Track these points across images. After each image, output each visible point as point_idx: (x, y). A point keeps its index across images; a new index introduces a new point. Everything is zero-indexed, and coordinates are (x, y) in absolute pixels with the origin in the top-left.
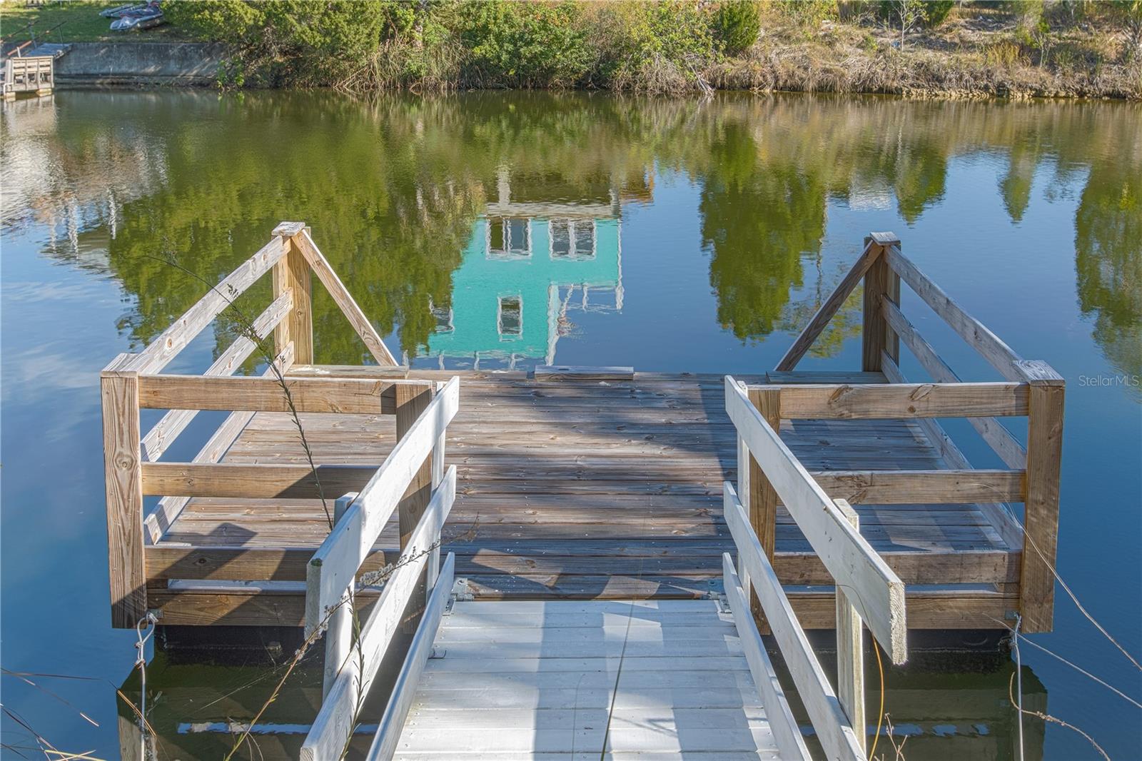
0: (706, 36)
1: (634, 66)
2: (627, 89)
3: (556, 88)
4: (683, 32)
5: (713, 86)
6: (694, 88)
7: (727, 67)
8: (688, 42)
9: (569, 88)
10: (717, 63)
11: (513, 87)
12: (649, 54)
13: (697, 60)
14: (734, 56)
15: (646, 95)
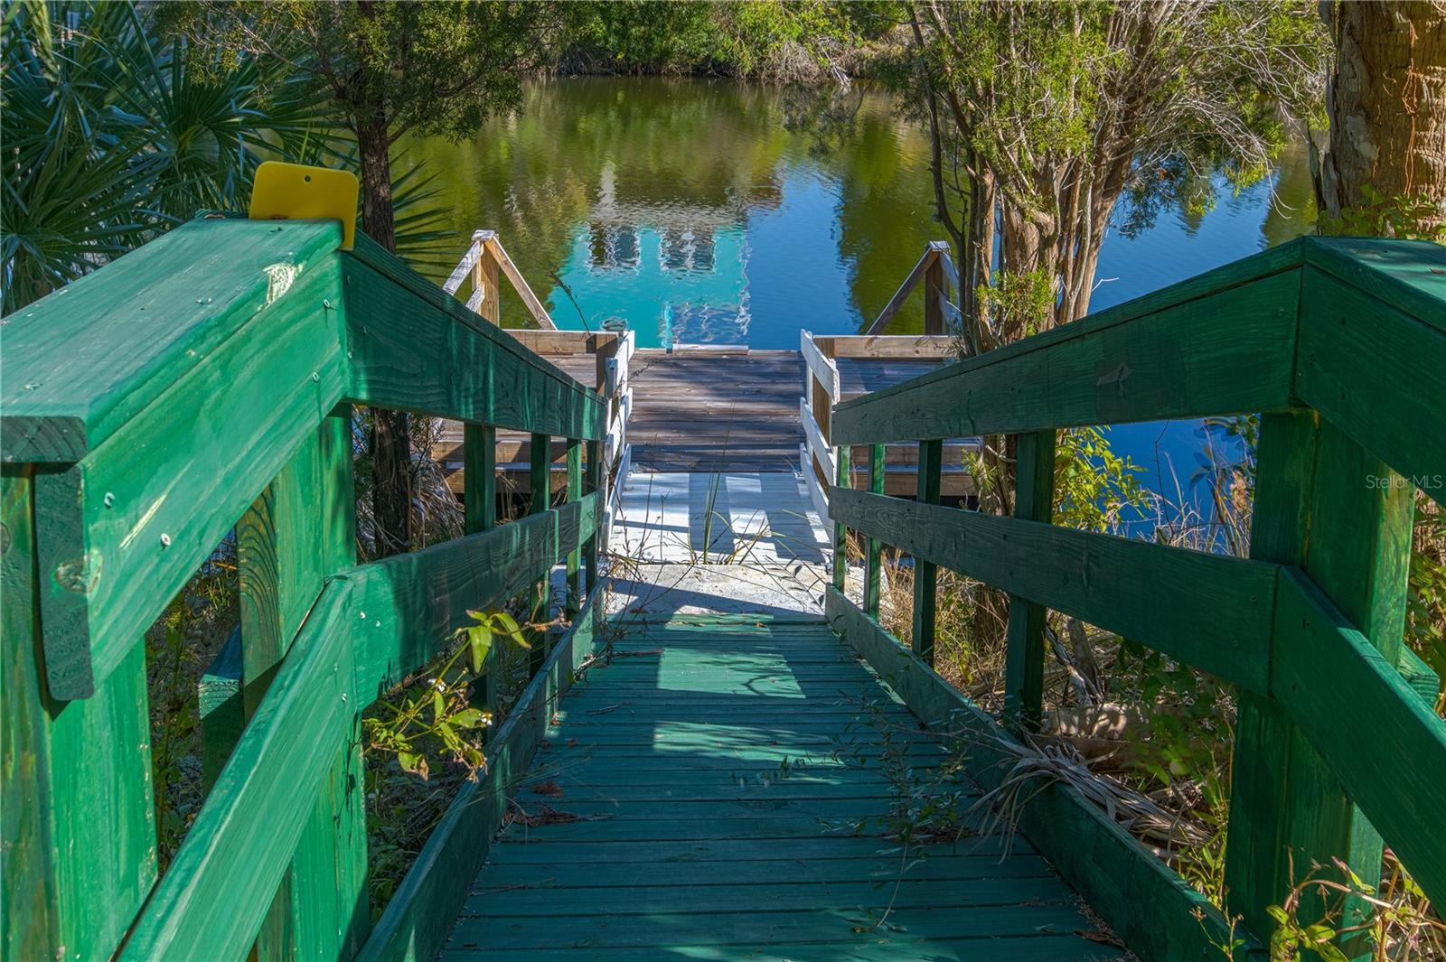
0: (842, 15)
1: (760, 50)
2: (753, 78)
3: (670, 74)
4: (816, 12)
5: (849, 75)
6: (829, 76)
7: (866, 50)
8: (822, 23)
9: (687, 75)
10: (855, 47)
11: (621, 72)
12: (777, 38)
13: (833, 44)
14: (875, 39)
15: (773, 84)
